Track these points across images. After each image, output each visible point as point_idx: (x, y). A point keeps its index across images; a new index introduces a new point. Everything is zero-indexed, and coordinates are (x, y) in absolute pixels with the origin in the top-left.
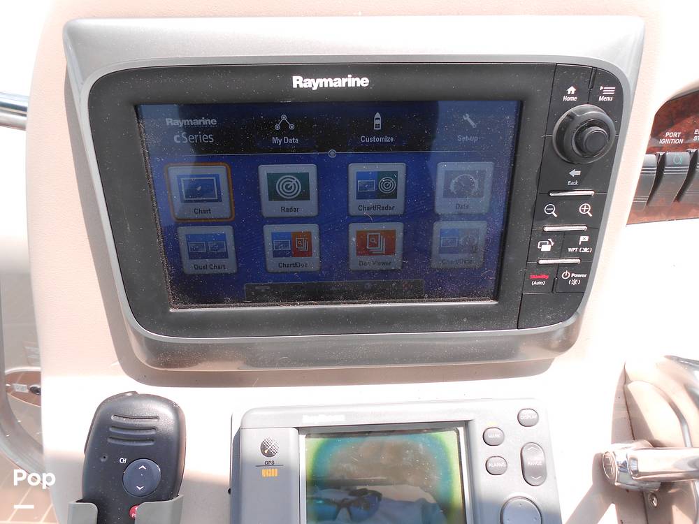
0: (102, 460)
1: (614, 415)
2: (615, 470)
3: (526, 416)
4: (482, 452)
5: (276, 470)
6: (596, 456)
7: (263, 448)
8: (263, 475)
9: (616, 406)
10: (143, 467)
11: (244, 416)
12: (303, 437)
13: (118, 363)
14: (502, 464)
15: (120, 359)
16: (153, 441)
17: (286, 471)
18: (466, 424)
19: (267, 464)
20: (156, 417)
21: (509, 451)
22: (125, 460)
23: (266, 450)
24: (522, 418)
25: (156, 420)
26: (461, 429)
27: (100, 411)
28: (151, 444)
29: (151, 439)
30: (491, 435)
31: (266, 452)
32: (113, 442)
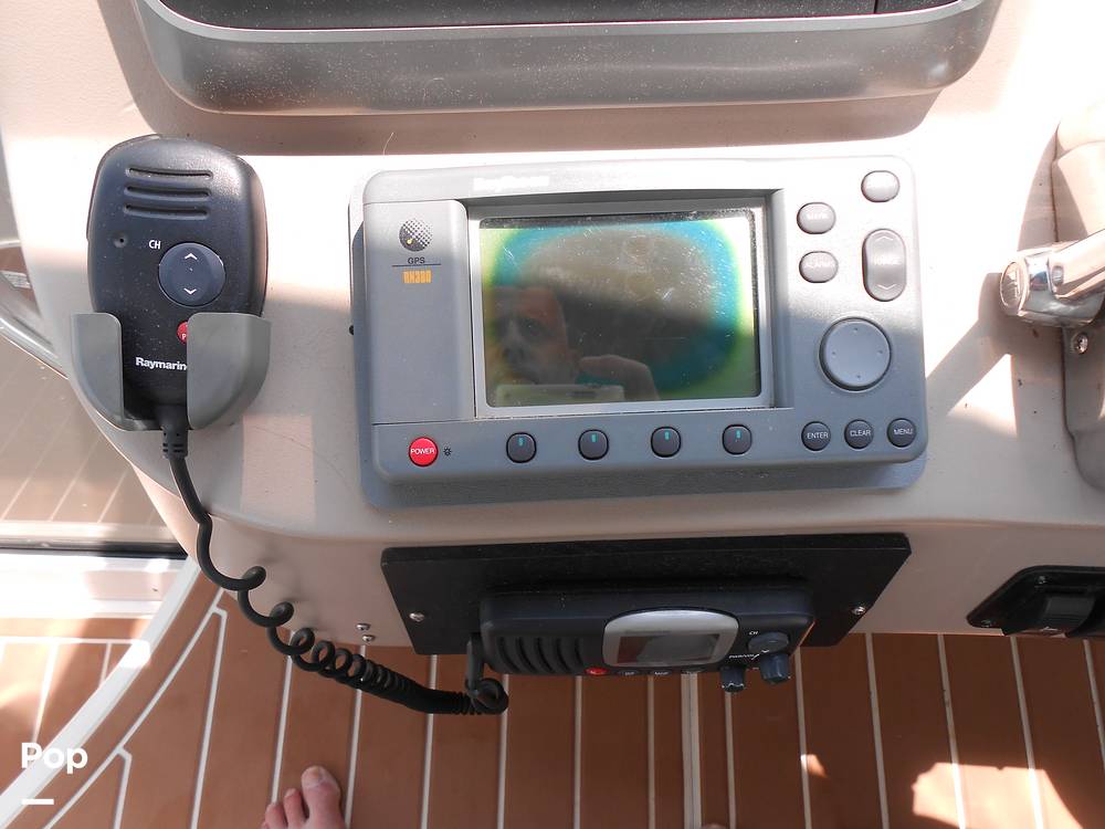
0: (118, 244)
1: (1027, 213)
2: (1023, 289)
3: (876, 184)
4: (794, 243)
5: (429, 272)
6: (989, 277)
7: (404, 235)
8: (407, 280)
9: (1033, 200)
10: (191, 255)
11: (369, 182)
12: (475, 224)
13: (134, 106)
14: (827, 264)
15: (137, 98)
16: (205, 213)
17: (446, 266)
18: (765, 198)
19: (415, 263)
20: (207, 174)
21: (843, 247)
22: (158, 245)
24: (868, 186)
25: (207, 178)
26: (758, 212)
27: (108, 159)
28: (203, 218)
29: (202, 210)
30: (810, 217)
31: (409, 242)
32: (134, 213)
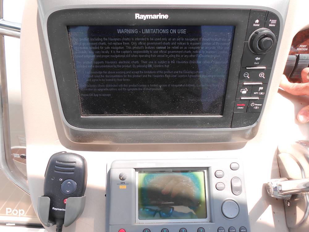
0: (52, 179)
1: (272, 168)
2: (272, 190)
3: (234, 166)
4: (214, 180)
5: (126, 186)
6: (264, 184)
7: (120, 176)
8: (120, 188)
9: (274, 164)
10: (69, 182)
11: (112, 163)
12: (137, 173)
13: (59, 140)
14: (223, 186)
15: (59, 139)
16: (73, 172)
17: (130, 184)
18: (207, 168)
19: (122, 183)
20: (75, 162)
21: (226, 180)
22: (62, 180)
23: (122, 178)
24: (232, 166)
25: (75, 163)
26: (205, 171)
27: (51, 159)
28: (73, 173)
29: (73, 171)
30: (218, 173)
31: (121, 178)
32: (57, 172)
